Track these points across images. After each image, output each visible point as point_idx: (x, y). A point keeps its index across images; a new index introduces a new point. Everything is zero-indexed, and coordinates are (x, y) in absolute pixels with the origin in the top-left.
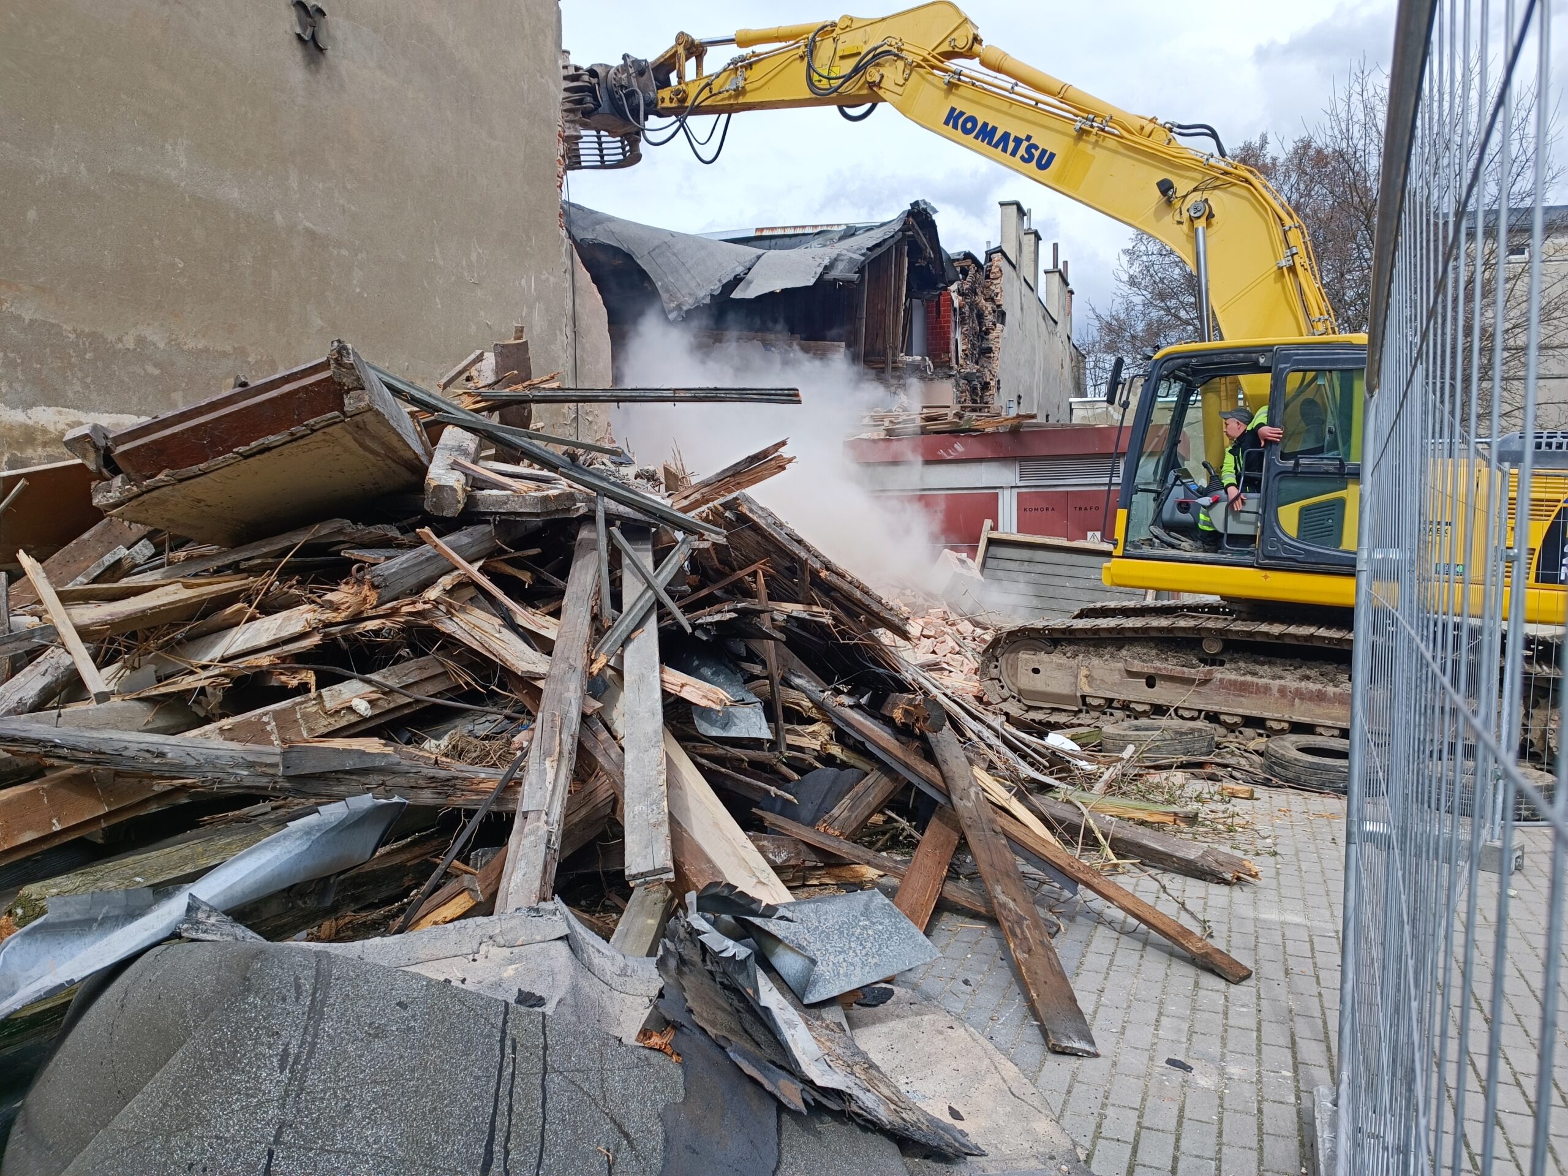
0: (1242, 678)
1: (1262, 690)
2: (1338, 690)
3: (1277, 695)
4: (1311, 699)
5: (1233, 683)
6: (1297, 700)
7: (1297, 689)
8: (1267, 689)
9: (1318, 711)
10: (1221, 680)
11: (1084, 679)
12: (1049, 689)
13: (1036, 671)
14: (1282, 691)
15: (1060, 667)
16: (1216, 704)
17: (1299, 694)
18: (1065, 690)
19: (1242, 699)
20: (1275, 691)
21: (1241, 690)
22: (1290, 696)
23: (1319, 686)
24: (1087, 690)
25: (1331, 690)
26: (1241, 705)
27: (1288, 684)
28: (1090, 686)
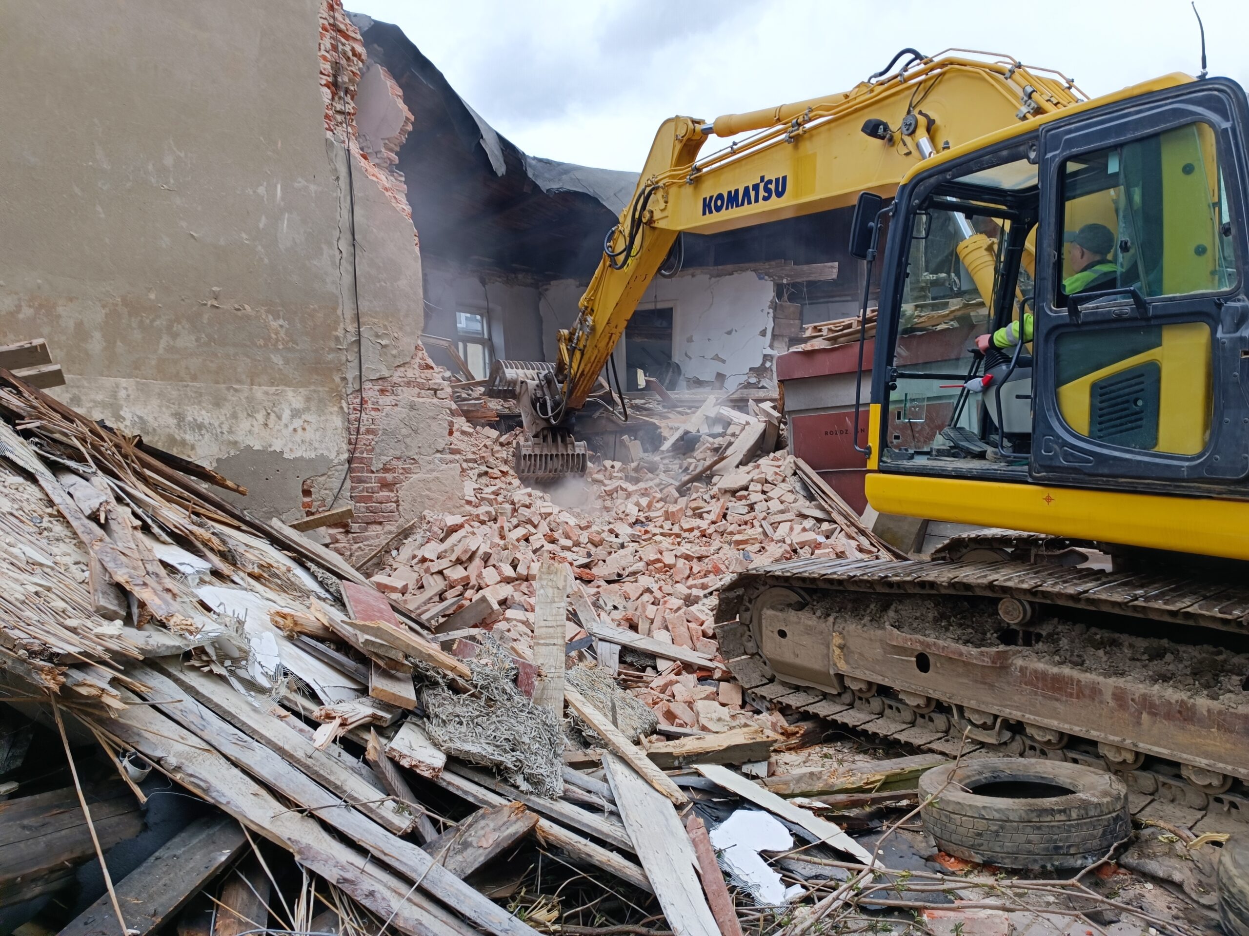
0: (1055, 670)
1: (1087, 692)
2: (1215, 705)
3: (1112, 703)
4: (1168, 716)
5: (1042, 677)
6: (1145, 716)
7: (1144, 697)
8: (1095, 692)
9: (1182, 737)
10: (1022, 670)
11: (837, 651)
12: (798, 661)
13: (782, 634)
14: (1120, 697)
15: (809, 631)
16: (1018, 708)
17: (1147, 705)
18: (816, 665)
19: (1057, 704)
20: (1108, 696)
21: (1053, 689)
22: (1133, 707)
23: (1183, 695)
24: (843, 667)
25: (1202, 703)
26: (1055, 715)
27: (1129, 686)
28: (847, 662)
